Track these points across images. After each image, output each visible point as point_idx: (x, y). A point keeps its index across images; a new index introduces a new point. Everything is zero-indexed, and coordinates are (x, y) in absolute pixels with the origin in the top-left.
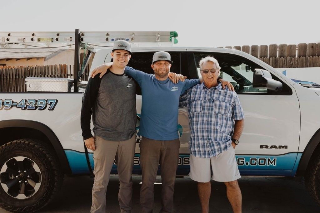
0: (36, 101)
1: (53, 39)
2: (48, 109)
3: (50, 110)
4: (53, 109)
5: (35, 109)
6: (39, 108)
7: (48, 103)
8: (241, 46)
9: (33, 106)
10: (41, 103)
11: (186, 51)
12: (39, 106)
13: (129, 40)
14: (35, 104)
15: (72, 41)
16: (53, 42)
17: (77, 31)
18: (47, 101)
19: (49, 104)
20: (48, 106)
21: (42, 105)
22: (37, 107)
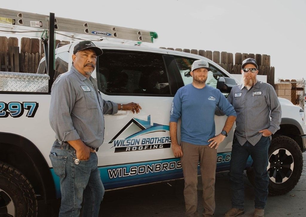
0: (7, 105)
1: (15, 20)
2: (27, 116)
3: (29, 117)
4: (33, 116)
5: (7, 116)
6: (12, 114)
7: (25, 106)
8: (190, 50)
9: (1, 112)
10: (13, 107)
11: (167, 53)
12: (12, 112)
13: (111, 35)
14: (5, 110)
15: (42, 26)
16: (14, 24)
17: (52, 15)
18: (22, 105)
19: (26, 109)
20: (26, 111)
21: (17, 110)
22: (9, 113)
